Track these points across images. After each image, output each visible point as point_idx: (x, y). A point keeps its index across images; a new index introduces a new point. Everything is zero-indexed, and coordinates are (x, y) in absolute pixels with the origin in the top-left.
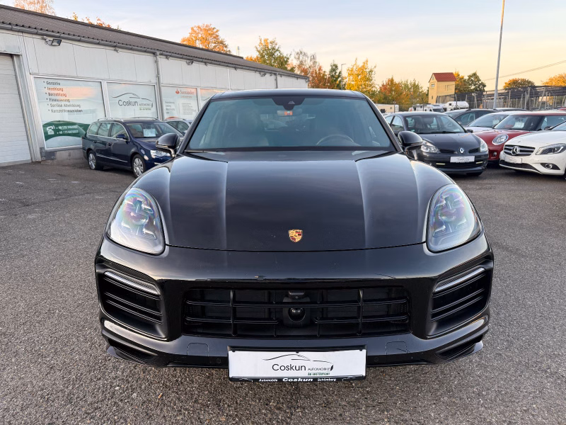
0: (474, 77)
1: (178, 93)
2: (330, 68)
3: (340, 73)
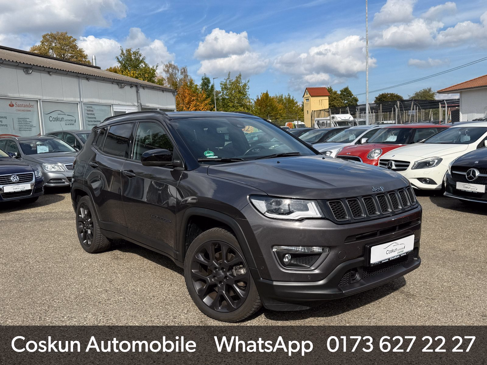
0: (346, 92)
1: (12, 106)
2: (202, 81)
3: (212, 87)
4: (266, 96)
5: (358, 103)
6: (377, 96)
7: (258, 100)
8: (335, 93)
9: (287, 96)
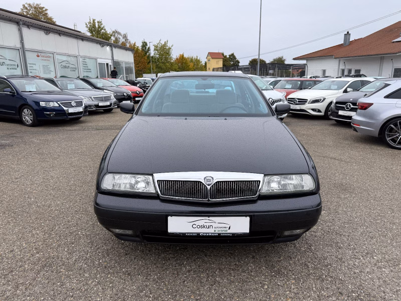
0: (232, 56)
1: (38, 56)
2: (142, 44)
3: (149, 48)
4: (182, 57)
5: (240, 64)
6: (250, 60)
7: (177, 59)
8: (226, 56)
9: (196, 58)
